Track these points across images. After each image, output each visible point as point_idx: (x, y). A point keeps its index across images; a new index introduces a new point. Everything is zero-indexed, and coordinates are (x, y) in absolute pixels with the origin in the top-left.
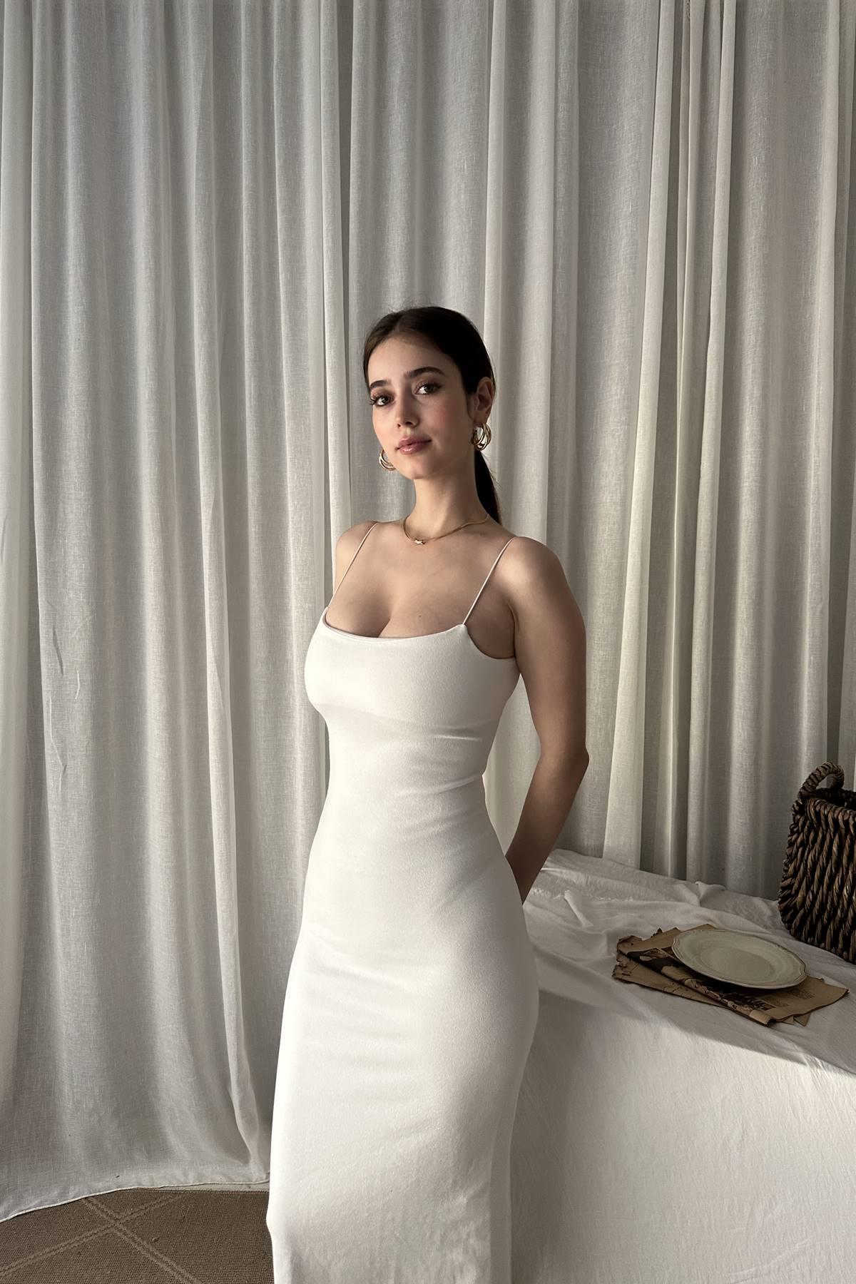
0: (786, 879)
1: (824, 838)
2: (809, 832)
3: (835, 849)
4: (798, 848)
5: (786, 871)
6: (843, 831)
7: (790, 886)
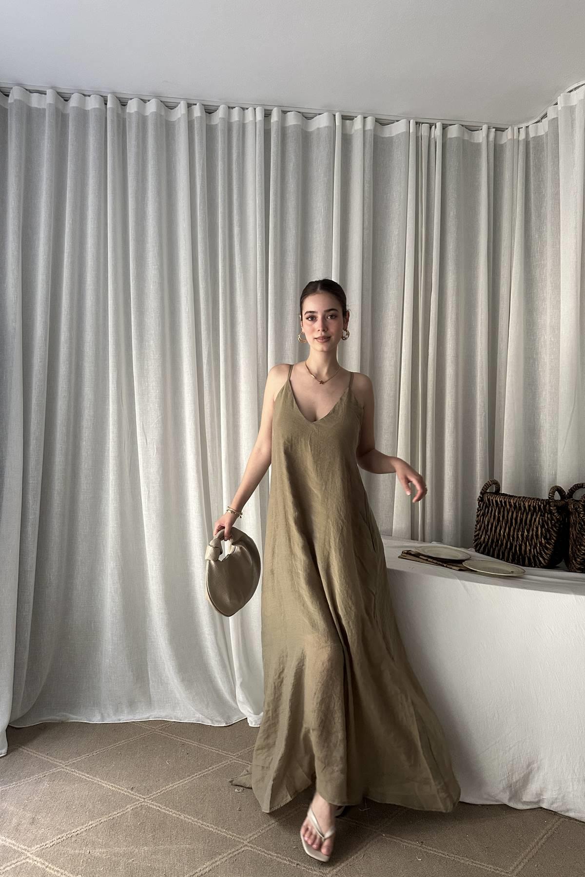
0: (476, 532)
1: (492, 510)
2: (485, 509)
3: (497, 514)
4: (481, 517)
5: (476, 528)
6: (500, 505)
7: (478, 535)
